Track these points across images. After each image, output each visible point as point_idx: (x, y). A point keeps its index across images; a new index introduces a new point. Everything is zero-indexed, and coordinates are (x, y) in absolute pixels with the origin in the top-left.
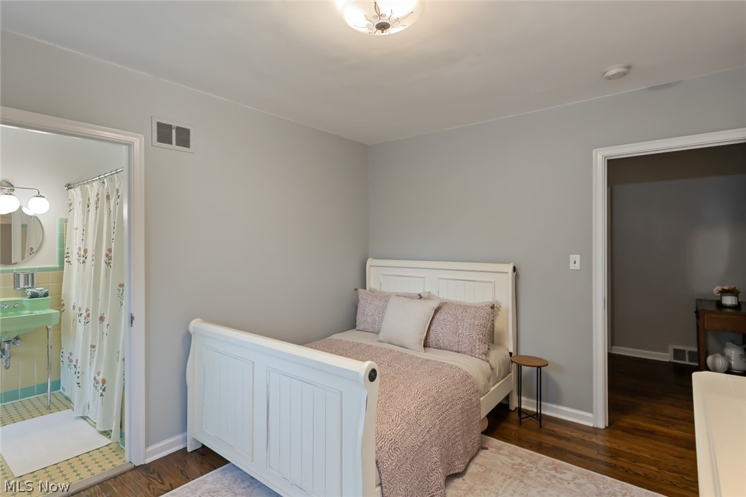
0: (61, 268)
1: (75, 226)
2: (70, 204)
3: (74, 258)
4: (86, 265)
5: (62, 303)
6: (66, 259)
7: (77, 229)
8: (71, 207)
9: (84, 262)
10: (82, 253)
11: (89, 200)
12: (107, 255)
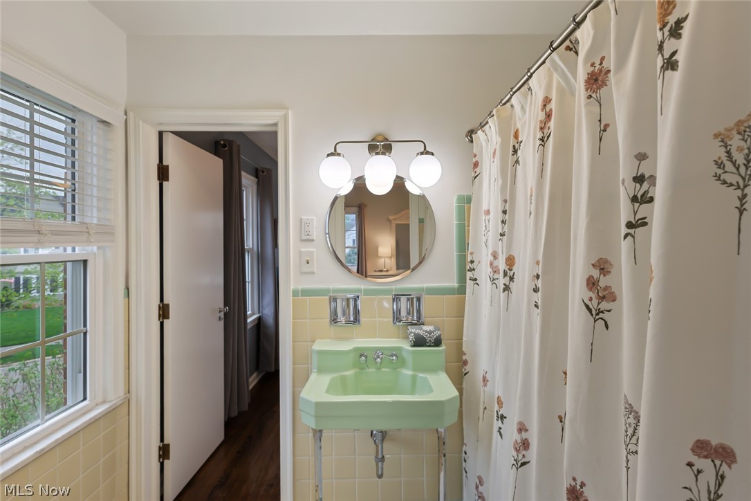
0: (462, 290)
1: (485, 207)
2: (476, 165)
3: (484, 272)
4: (514, 296)
5: (464, 357)
6: (469, 274)
7: (488, 212)
8: (478, 170)
9: (507, 288)
10: (502, 266)
11: (516, 136)
12: (592, 283)
